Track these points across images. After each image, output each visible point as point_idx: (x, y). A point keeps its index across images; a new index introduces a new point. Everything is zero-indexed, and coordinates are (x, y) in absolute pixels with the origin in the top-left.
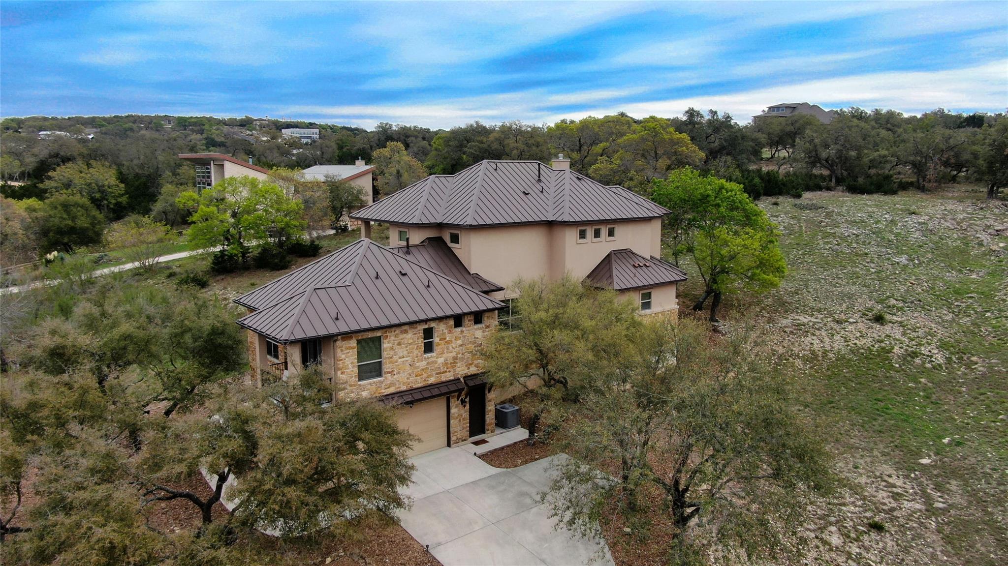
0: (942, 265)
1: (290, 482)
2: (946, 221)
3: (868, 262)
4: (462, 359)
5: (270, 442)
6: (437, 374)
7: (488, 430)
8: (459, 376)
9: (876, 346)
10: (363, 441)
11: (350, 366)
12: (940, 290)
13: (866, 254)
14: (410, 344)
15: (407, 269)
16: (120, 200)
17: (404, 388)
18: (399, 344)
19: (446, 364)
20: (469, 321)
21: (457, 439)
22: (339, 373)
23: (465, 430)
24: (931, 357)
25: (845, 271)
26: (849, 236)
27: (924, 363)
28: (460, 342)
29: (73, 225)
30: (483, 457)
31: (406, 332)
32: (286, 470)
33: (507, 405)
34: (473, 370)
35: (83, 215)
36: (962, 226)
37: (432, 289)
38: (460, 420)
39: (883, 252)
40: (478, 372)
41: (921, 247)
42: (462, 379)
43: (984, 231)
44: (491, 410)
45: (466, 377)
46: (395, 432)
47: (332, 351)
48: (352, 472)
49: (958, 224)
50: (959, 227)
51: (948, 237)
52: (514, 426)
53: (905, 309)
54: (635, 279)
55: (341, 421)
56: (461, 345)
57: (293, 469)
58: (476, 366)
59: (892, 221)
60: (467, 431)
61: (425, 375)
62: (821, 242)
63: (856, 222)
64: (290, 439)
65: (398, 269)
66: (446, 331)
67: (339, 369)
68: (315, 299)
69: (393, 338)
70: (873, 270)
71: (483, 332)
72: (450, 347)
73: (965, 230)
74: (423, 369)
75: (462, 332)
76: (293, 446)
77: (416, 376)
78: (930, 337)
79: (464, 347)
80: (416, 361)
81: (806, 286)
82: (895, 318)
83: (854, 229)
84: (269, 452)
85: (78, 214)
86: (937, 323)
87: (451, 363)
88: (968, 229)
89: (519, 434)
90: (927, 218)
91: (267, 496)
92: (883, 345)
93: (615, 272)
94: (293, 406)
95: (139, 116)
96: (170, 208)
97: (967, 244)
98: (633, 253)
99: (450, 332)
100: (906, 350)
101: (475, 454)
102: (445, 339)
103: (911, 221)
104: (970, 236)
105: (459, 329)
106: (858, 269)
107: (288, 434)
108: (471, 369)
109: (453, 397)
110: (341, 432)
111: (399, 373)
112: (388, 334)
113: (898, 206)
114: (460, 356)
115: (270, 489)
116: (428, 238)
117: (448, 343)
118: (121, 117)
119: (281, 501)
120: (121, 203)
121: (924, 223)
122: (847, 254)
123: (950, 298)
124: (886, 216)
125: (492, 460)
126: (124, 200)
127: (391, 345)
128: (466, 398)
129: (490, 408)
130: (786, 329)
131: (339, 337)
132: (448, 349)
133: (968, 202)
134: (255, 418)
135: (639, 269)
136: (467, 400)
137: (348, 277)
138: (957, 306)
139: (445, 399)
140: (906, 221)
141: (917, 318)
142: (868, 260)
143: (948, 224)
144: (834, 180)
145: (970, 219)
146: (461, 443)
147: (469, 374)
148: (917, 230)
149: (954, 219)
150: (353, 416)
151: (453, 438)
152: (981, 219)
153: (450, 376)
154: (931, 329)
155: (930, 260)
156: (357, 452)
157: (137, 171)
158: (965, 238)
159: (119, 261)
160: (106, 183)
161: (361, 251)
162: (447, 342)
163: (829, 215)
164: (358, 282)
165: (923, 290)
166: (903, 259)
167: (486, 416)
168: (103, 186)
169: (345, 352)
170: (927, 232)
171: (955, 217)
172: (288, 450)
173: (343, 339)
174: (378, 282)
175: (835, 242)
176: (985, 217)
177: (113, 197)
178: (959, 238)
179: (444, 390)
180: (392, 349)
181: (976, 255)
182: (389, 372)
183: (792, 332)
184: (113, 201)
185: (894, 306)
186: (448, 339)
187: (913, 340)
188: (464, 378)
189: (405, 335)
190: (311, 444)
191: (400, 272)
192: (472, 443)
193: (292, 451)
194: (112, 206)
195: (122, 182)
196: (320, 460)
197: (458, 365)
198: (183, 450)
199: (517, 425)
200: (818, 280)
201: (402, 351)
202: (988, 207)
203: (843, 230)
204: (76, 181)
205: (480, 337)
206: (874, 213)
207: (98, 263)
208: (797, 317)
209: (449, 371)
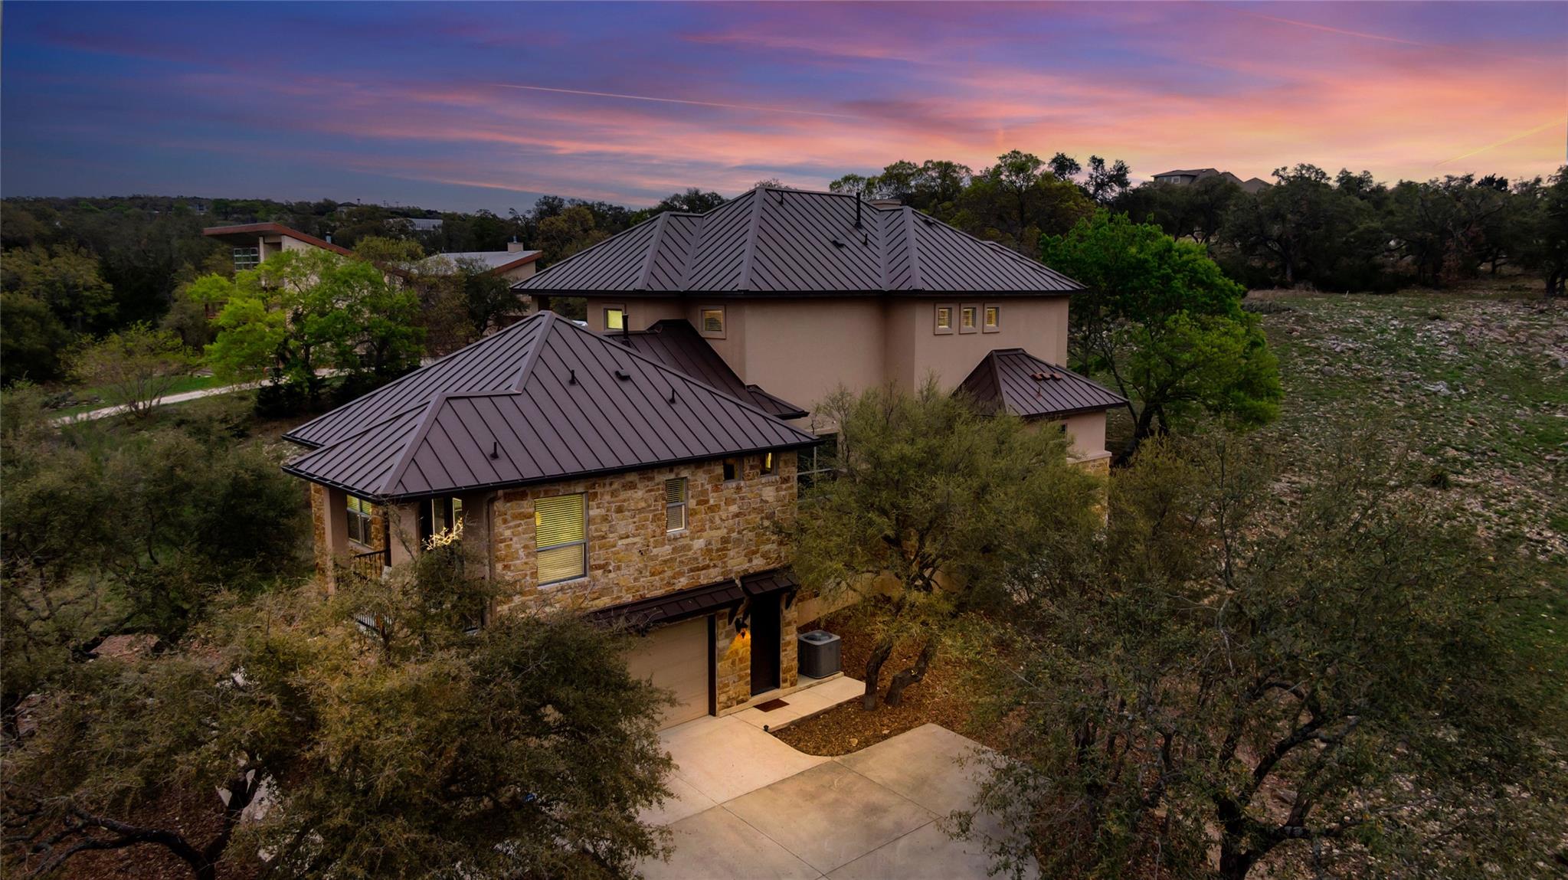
0: (1505, 396)
1: (393, 806)
2: (1490, 330)
3: (1387, 392)
4: (738, 542)
5: (345, 711)
6: (691, 570)
7: (785, 681)
8: (733, 575)
9: (1446, 525)
10: (559, 706)
11: (521, 553)
12: (1516, 436)
13: (1380, 379)
14: (641, 511)
15: (628, 368)
16: (104, 310)
17: (628, 598)
18: (620, 510)
19: (707, 550)
20: (752, 467)
21: (729, 699)
22: (499, 566)
23: (742, 682)
24: (1544, 542)
25: (1353, 405)
26: (1342, 352)
27: (1533, 554)
28: (734, 509)
29: (16, 345)
30: (781, 733)
31: (632, 486)
32: (385, 778)
33: (817, 633)
34: (758, 564)
35: (34, 330)
36: (1518, 338)
37: (679, 407)
38: (733, 663)
39: (1405, 377)
40: (767, 568)
41: (1462, 369)
42: (737, 581)
43: (1555, 344)
44: (789, 643)
45: (746, 578)
46: (623, 685)
47: (485, 520)
48: (539, 776)
49: (1511, 334)
50: (1512, 339)
51: (1500, 355)
52: (831, 673)
53: (1476, 464)
54: (1040, 399)
55: (513, 661)
56: (737, 515)
57: (401, 775)
58: (765, 556)
59: (1405, 330)
60: (746, 683)
61: (669, 573)
62: (1299, 361)
63: (1347, 331)
64: (394, 702)
65: (612, 367)
66: (709, 487)
67: (499, 559)
68: (447, 416)
69: (607, 498)
70: (1401, 404)
71: (777, 490)
72: (717, 518)
73: (1525, 343)
74: (665, 562)
75: (739, 489)
76: (402, 720)
77: (653, 574)
78: (1531, 511)
79: (741, 519)
80: (651, 544)
81: (1297, 429)
82: (1461, 478)
83: (1347, 342)
84: (343, 735)
85: (27, 327)
86: (1534, 487)
87: (718, 550)
88: (1530, 342)
89: (844, 688)
90: (1458, 324)
91: (337, 845)
92: (1455, 523)
93: (1004, 388)
94: (401, 635)
95: (151, 199)
96: (190, 322)
97: (1531, 366)
98: (1029, 357)
99: (716, 489)
100: (1499, 532)
101: (766, 728)
102: (707, 501)
103: (1436, 330)
104: (1534, 353)
105: (732, 484)
106: (1374, 403)
107: (391, 692)
108: (755, 562)
109: (721, 617)
110: (513, 687)
111: (619, 568)
112: (599, 490)
113: (1406, 308)
114: (734, 535)
115: (344, 827)
116: (661, 322)
117: (713, 511)
118: (122, 199)
119: (372, 856)
120: (107, 315)
121: (1457, 333)
122: (1347, 379)
123: (1536, 449)
124: (1395, 322)
125: (800, 740)
126: (112, 310)
127: (603, 511)
128: (745, 618)
129: (790, 637)
130: (1283, 499)
131: (500, 493)
132: (712, 522)
133: (1517, 302)
134: (310, 658)
135: (1043, 384)
136: (748, 622)
137: (515, 381)
138: (1550, 461)
139: (706, 619)
140: (1428, 330)
141: (1498, 480)
142: (1388, 388)
143: (1492, 335)
144: (1289, 272)
145: (1529, 327)
146: (735, 708)
147: (751, 571)
148: (1449, 344)
149: (1502, 327)
150: (540, 649)
151: (721, 698)
152: (1546, 327)
153: (714, 575)
154: (1530, 497)
155: (1484, 390)
156: (546, 730)
157: (136, 263)
158: (1524, 357)
159: (93, 404)
160: (81, 282)
161: (538, 333)
162: (712, 509)
163: (1301, 320)
164: (534, 388)
165: (1491, 434)
166: (1442, 387)
167: (782, 654)
168: (76, 286)
169: (512, 524)
170: (1464, 346)
171: (1505, 324)
172: (387, 731)
173: (508, 498)
174: (575, 390)
175: (1323, 360)
176: (1551, 325)
177: (93, 305)
178: (1516, 357)
179: (706, 602)
180: (605, 519)
181: (1552, 383)
182: (598, 567)
183: (1293, 504)
184: (93, 312)
185: (1455, 460)
186: (712, 502)
187: (1506, 515)
188: (742, 579)
189: (630, 493)
190: (444, 716)
191: (617, 373)
192: (757, 707)
193: (400, 733)
194: (91, 321)
195: (108, 281)
196: (463, 750)
197: (732, 553)
198: (136, 737)
199: (837, 671)
200: (1314, 420)
201: (624, 525)
202: (1551, 308)
203: (1330, 342)
204: (28, 278)
205: (771, 499)
206: (1373, 317)
207: (55, 406)
208: (1296, 479)
209: (715, 566)
